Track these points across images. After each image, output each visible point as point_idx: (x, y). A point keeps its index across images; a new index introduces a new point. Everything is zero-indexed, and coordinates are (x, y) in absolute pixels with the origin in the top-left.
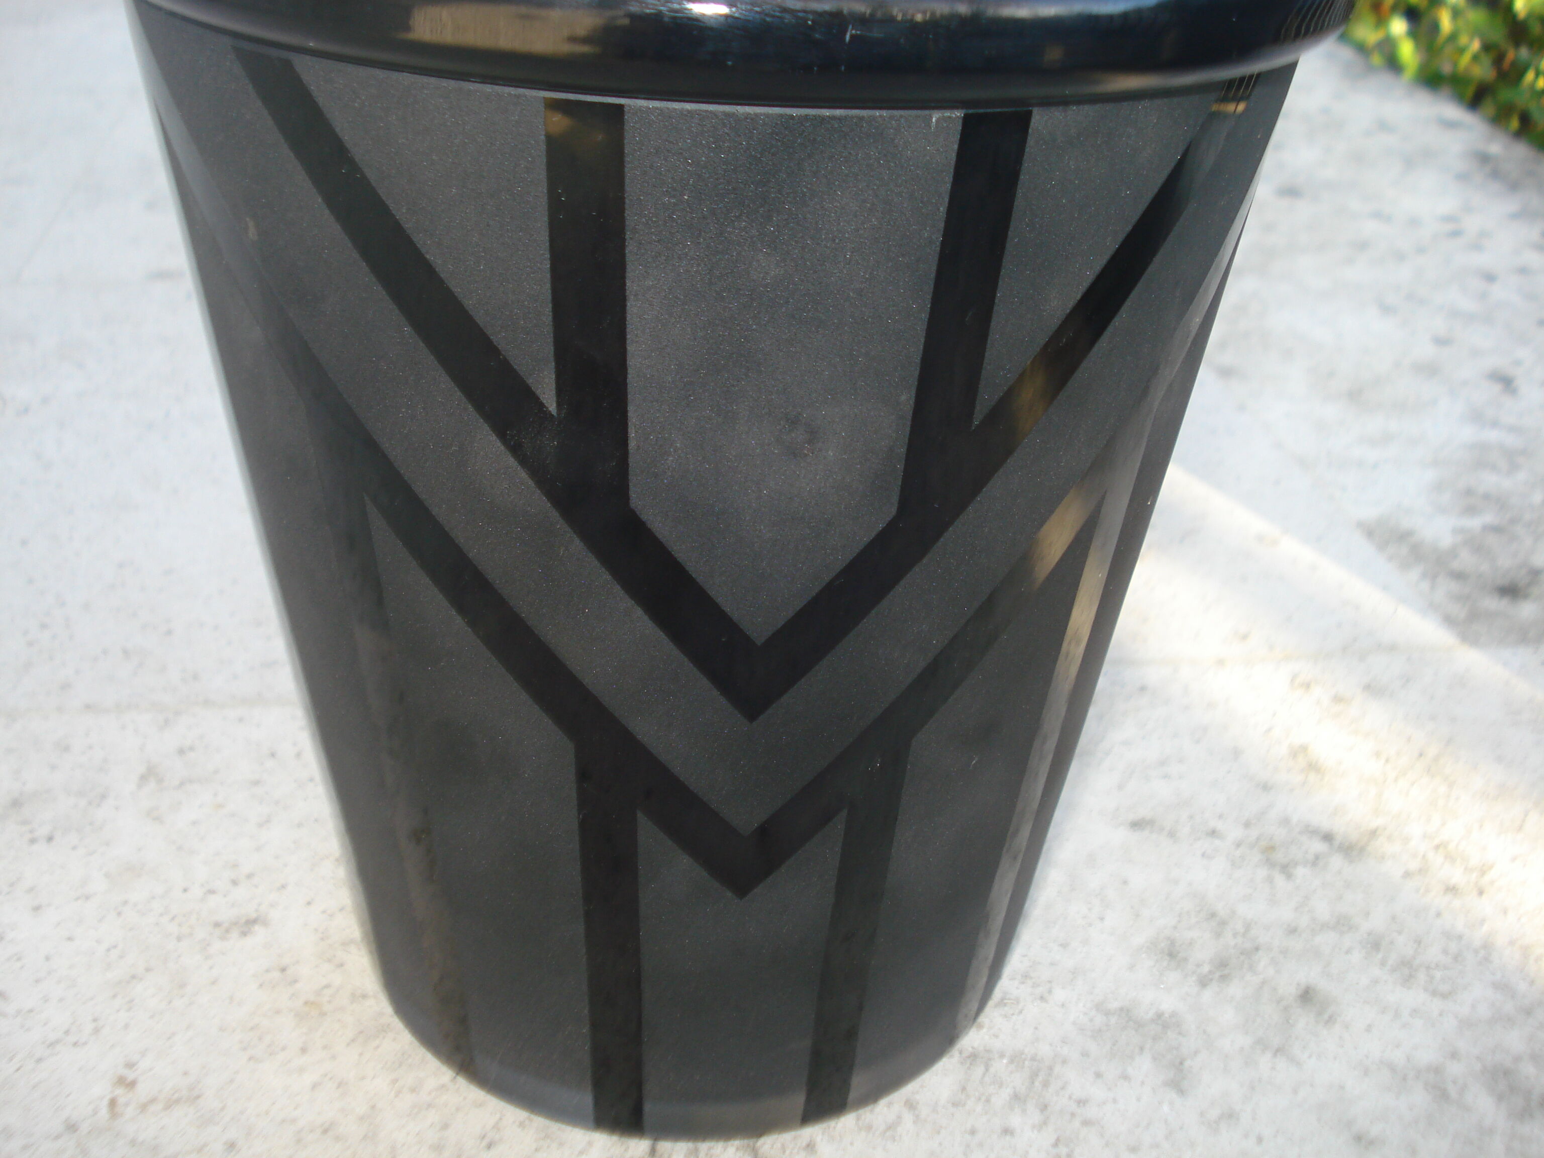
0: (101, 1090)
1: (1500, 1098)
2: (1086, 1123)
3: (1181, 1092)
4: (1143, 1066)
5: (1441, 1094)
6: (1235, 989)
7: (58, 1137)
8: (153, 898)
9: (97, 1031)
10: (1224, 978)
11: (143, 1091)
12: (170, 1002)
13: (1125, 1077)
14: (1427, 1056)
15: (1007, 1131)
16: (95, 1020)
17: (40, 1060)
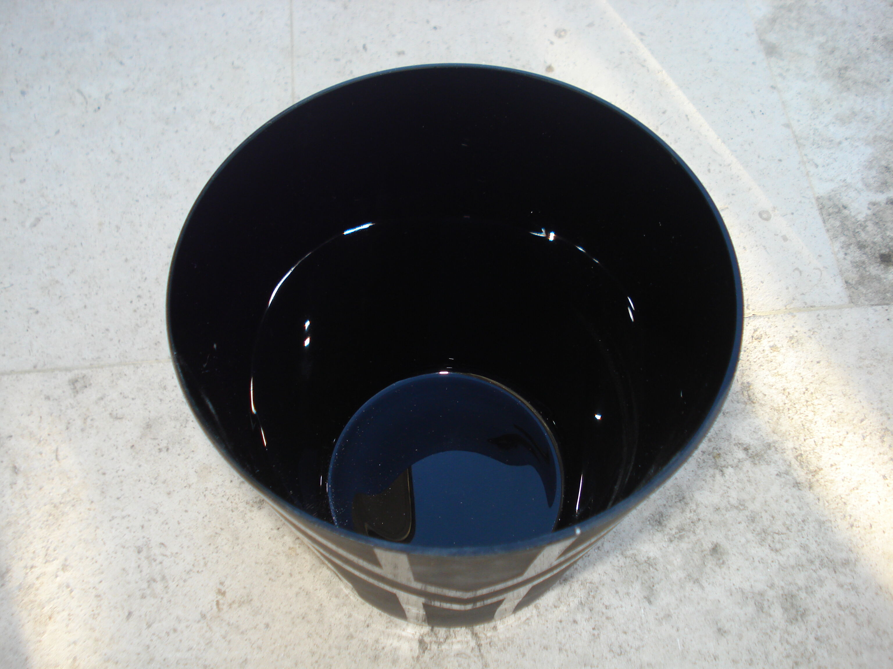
0: (212, 596)
1: (785, 610)
2: (608, 618)
3: (650, 602)
4: (637, 589)
5: (760, 608)
6: (684, 545)
7: (199, 621)
8: (218, 486)
9: (205, 564)
10: (681, 538)
11: (230, 596)
12: (233, 548)
13: (628, 594)
14: (760, 586)
15: (575, 622)
16: (204, 558)
17: (185, 581)
